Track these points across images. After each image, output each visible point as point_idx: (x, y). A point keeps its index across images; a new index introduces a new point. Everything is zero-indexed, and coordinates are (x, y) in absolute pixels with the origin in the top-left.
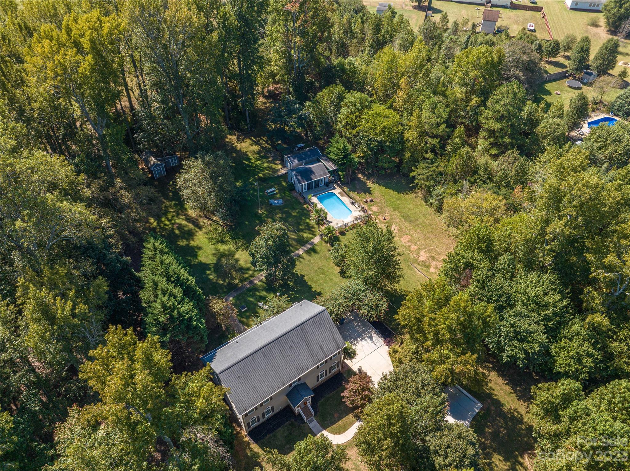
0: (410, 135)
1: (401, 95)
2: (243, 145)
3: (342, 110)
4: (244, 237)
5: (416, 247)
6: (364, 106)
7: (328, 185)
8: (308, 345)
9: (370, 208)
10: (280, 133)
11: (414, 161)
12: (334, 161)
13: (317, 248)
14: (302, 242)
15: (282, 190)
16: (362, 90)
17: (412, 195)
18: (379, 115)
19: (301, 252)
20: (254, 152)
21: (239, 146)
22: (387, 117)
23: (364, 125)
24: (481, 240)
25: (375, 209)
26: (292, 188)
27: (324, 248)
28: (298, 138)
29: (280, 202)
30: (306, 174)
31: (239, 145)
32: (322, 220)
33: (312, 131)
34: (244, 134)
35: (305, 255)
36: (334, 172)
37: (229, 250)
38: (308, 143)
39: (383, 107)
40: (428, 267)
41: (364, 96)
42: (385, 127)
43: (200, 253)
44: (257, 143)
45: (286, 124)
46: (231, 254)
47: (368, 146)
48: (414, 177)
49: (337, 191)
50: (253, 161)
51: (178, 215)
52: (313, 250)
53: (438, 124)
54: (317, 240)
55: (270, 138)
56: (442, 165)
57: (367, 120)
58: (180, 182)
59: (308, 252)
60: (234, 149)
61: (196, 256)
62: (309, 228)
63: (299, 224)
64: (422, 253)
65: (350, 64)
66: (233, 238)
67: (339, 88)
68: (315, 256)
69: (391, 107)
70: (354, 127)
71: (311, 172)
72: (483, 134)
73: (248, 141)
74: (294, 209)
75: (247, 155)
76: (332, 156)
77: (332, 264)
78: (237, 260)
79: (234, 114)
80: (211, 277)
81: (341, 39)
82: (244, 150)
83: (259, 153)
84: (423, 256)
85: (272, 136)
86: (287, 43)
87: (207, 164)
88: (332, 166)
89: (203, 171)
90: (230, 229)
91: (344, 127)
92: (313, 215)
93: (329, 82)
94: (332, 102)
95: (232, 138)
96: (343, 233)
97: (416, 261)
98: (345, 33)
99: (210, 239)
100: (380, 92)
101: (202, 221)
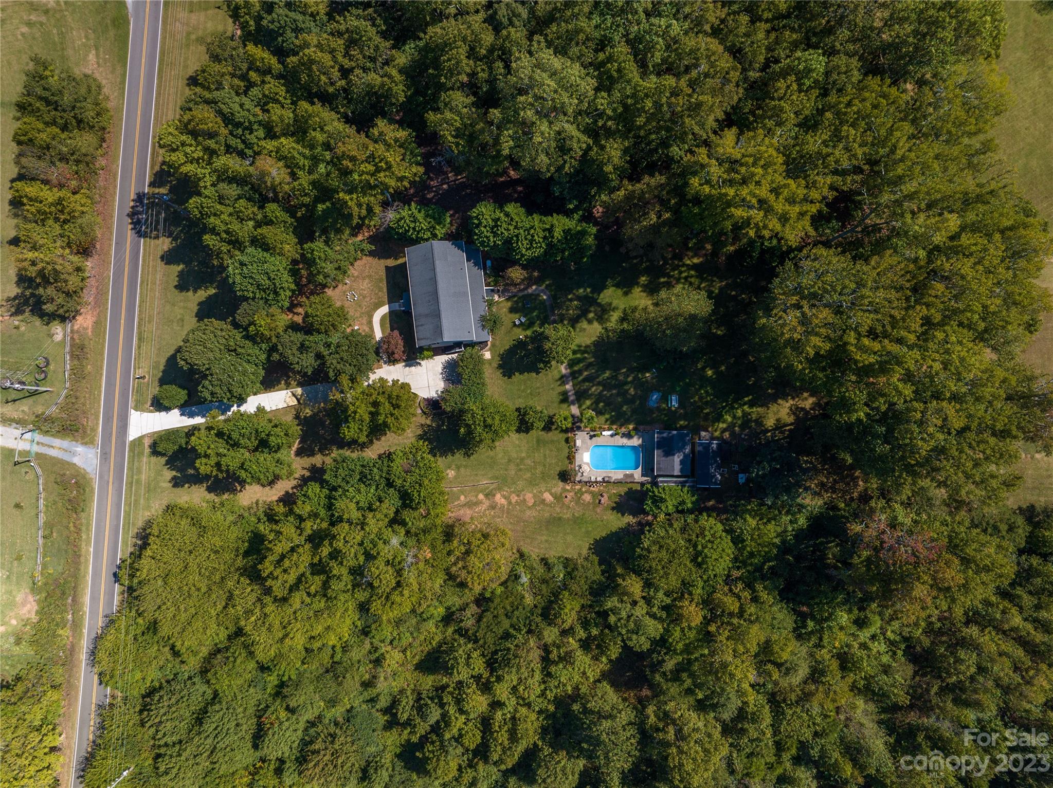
2: (785, 409)
5: (513, 501)
9: (591, 493)
13: (565, 406)
14: (581, 394)
19: (568, 387)
20: (762, 416)
21: (785, 404)
25: (587, 497)
29: (652, 403)
31: (788, 405)
35: (562, 389)
37: (608, 320)
40: (487, 496)
43: (620, 292)
44: (777, 426)
46: (601, 319)
49: (637, 475)
50: (746, 407)
52: (563, 399)
59: (564, 393)
61: (617, 286)
63: (607, 404)
64: (503, 501)
66: (623, 331)
68: (556, 397)
73: (788, 418)
74: (633, 411)
75: (762, 406)
78: (590, 322)
80: (581, 291)
82: (773, 407)
83: (758, 422)
84: (499, 498)
95: (805, 403)
97: (499, 489)
99: (634, 309)
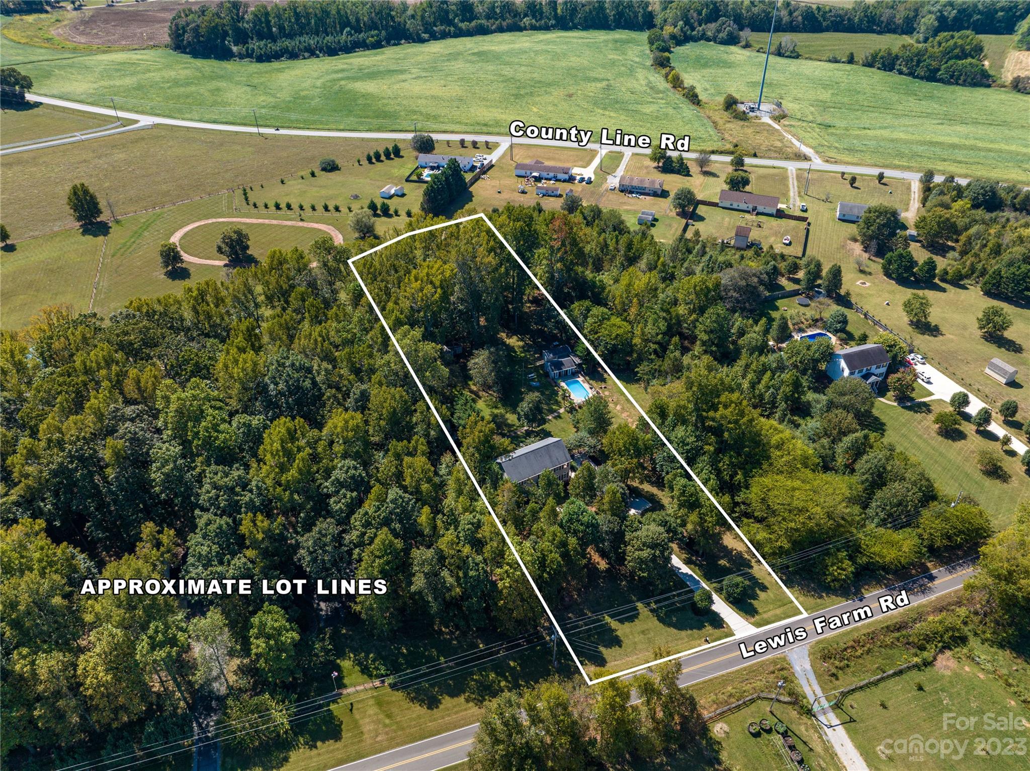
0: (637, 341)
1: (633, 311)
2: (511, 340)
3: (589, 320)
4: (511, 406)
6: (604, 319)
7: (574, 374)
8: (550, 457)
9: (603, 392)
10: (541, 333)
11: (640, 360)
12: (580, 357)
13: (562, 416)
14: (552, 411)
15: (539, 376)
16: (605, 305)
17: (637, 386)
18: (614, 325)
19: (550, 418)
20: (519, 347)
21: (508, 341)
22: (619, 327)
23: (603, 332)
24: (657, 407)
25: (607, 393)
26: (547, 375)
27: (568, 417)
28: (555, 338)
29: (538, 384)
30: (559, 365)
32: (566, 397)
33: (566, 333)
34: (512, 333)
35: (553, 420)
36: (579, 365)
37: (501, 413)
38: (562, 342)
39: (619, 319)
41: (605, 310)
42: (618, 335)
44: (522, 340)
45: (546, 326)
47: (605, 347)
48: (638, 372)
49: (580, 379)
50: (518, 353)
51: (464, 389)
52: (559, 417)
53: (657, 334)
54: (562, 411)
55: (532, 337)
56: (658, 364)
57: (606, 329)
58: (470, 364)
59: (555, 418)
60: (504, 343)
62: (557, 403)
63: (550, 400)
65: (601, 281)
66: (503, 406)
67: (587, 303)
68: (560, 420)
69: (625, 320)
70: (597, 333)
71: (562, 364)
72: (698, 342)
73: (515, 338)
74: (547, 389)
75: (514, 348)
76: (578, 353)
77: (571, 426)
78: (507, 419)
79: (506, 316)
81: (597, 255)
82: (512, 344)
83: (523, 347)
85: (534, 334)
86: (550, 266)
87: (491, 353)
88: (578, 361)
89: (489, 358)
90: (501, 400)
91: (589, 332)
92: (560, 393)
93: (582, 297)
94: (582, 313)
95: (503, 335)
96: (580, 407)
98: (602, 250)
99: (488, 405)
100: (619, 307)
101: (481, 393)
